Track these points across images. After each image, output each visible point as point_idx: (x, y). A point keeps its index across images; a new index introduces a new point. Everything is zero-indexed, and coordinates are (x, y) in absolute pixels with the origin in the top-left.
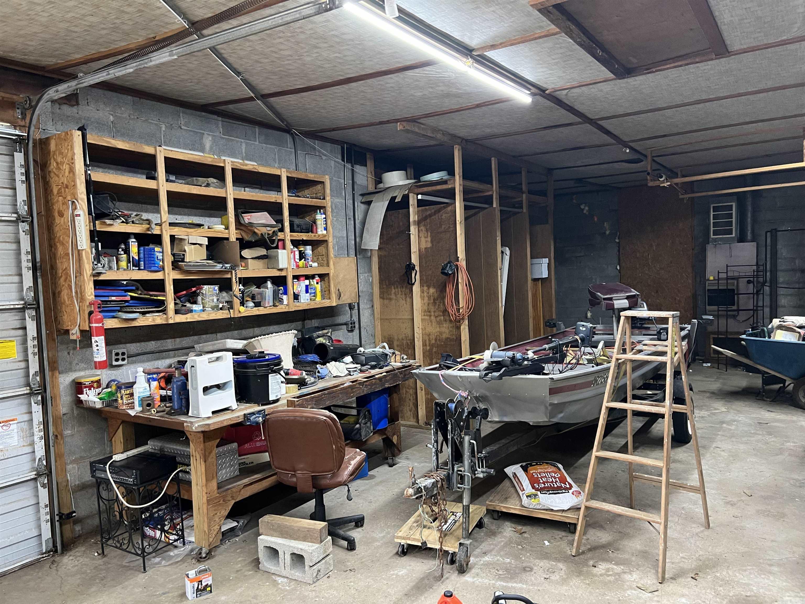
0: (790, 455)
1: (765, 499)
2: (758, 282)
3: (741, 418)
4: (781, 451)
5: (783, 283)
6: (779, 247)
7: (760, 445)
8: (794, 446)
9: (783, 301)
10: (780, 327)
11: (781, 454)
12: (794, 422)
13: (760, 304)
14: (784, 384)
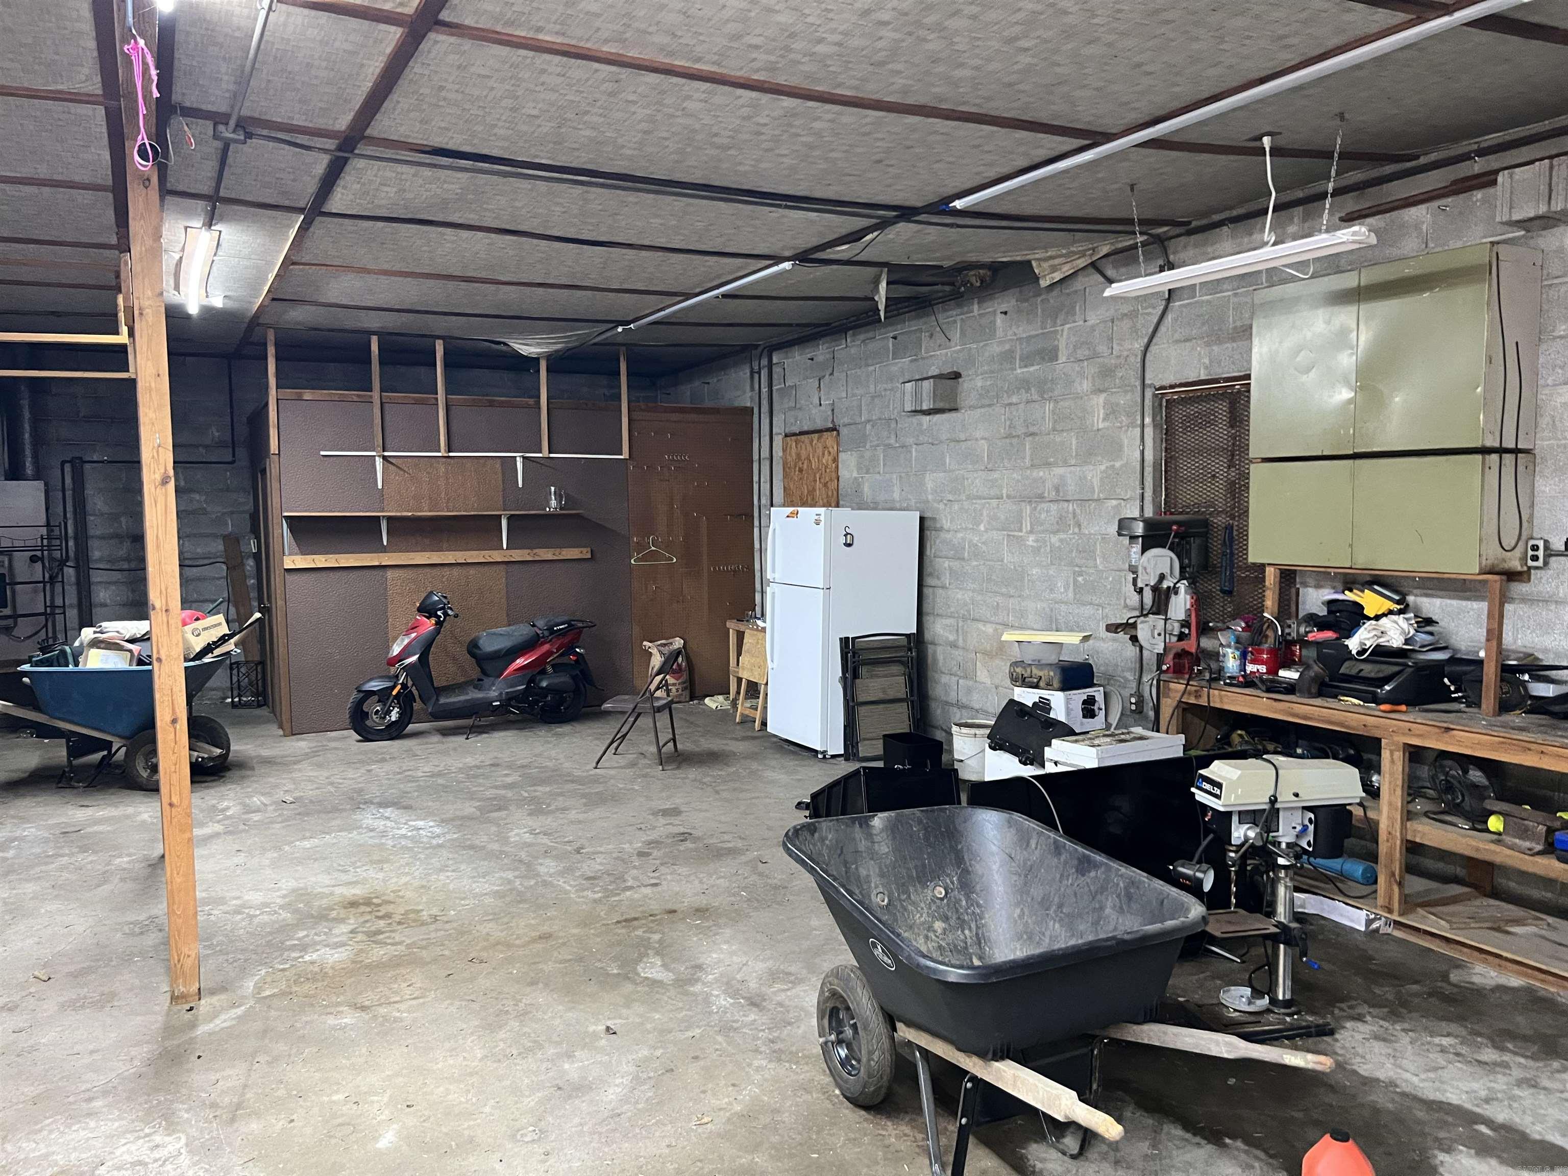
0: (122, 880)
1: (76, 977)
2: (52, 559)
3: (29, 831)
4: (105, 878)
5: (100, 560)
6: (89, 491)
7: (65, 875)
8: (129, 862)
9: (102, 594)
10: (95, 643)
11: (106, 881)
12: (127, 817)
13: (59, 602)
14: (110, 751)
